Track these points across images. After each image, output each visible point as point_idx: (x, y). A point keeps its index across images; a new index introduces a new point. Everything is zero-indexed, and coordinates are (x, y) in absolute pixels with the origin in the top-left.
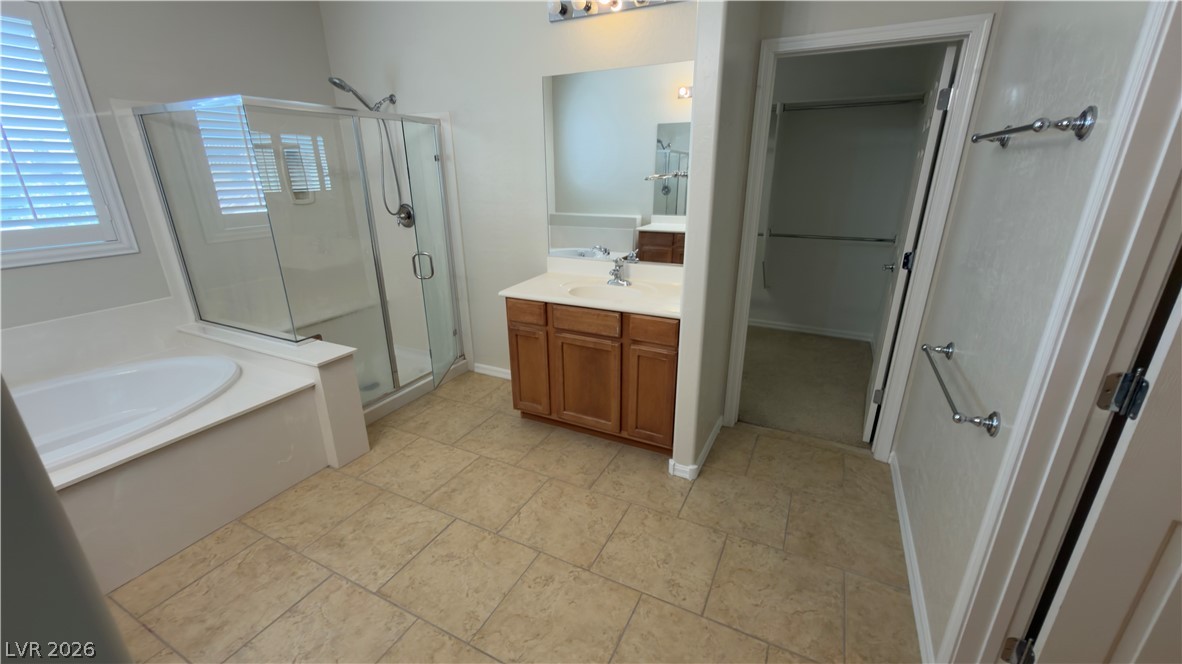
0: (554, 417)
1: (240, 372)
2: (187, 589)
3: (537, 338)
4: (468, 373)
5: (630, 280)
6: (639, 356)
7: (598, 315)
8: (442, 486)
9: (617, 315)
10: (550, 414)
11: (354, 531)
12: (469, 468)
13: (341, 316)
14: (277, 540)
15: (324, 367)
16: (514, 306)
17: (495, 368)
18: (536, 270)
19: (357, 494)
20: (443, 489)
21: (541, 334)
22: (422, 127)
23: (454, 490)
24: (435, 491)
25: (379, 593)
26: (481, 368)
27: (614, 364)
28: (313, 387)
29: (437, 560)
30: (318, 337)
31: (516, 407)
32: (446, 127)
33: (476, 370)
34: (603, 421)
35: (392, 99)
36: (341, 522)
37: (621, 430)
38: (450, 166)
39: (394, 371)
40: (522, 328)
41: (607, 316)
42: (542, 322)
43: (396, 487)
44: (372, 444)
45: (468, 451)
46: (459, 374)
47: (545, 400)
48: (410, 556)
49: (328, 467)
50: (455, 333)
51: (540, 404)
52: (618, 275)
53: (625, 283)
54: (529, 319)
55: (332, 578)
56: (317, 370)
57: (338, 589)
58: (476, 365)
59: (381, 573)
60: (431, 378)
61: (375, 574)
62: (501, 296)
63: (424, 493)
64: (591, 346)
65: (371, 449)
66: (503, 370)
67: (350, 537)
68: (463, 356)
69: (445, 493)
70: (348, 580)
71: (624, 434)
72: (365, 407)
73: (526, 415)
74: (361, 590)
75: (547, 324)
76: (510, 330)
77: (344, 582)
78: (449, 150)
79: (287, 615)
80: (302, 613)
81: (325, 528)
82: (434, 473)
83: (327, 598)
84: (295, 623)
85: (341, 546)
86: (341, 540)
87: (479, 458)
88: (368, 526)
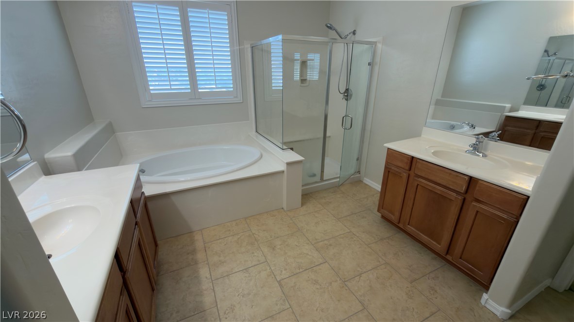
0: (401, 225)
1: (261, 156)
2: (220, 240)
3: (401, 177)
4: (359, 182)
5: (486, 153)
6: (477, 212)
7: (450, 174)
8: (326, 240)
9: (467, 178)
10: (399, 223)
11: (281, 245)
12: (342, 236)
13: (304, 140)
14: (253, 234)
15: (289, 164)
16: (391, 153)
17: (374, 183)
18: (414, 134)
19: (288, 226)
20: (326, 242)
21: (405, 175)
22: (366, 46)
23: (330, 245)
24: (321, 241)
25: (279, 282)
26: (367, 181)
27: (454, 210)
28: (283, 172)
29: (309, 280)
30: (292, 149)
31: (378, 211)
32: (379, 46)
33: (364, 181)
34: (434, 243)
35: (354, 33)
36: (278, 237)
37: (447, 253)
38: (376, 69)
39: (322, 171)
40: (393, 168)
41: (457, 176)
42: (407, 168)
43: (305, 230)
44: (303, 204)
45: (345, 226)
46: (355, 181)
47: (397, 214)
48: (298, 271)
49: (283, 208)
50: (358, 159)
51: (394, 216)
52: (476, 148)
53: (481, 155)
54: (400, 164)
55: (265, 263)
56: (286, 165)
57: (265, 270)
58: (365, 178)
59: (284, 272)
60: (338, 180)
61: (281, 271)
62: (386, 147)
63: (316, 239)
64: (439, 192)
65: (302, 206)
66: (378, 185)
67: (279, 247)
68: (359, 172)
69: (326, 244)
70: (270, 268)
71: (449, 257)
72: (303, 186)
73: (383, 217)
74: (273, 276)
75: (410, 169)
76: (386, 168)
77: (269, 268)
78: (378, 59)
79: (245, 271)
80: (250, 274)
81: (271, 237)
82: (325, 231)
83: (260, 272)
84: (246, 277)
85: (274, 249)
86: (275, 247)
87: (349, 232)
88: (286, 245)
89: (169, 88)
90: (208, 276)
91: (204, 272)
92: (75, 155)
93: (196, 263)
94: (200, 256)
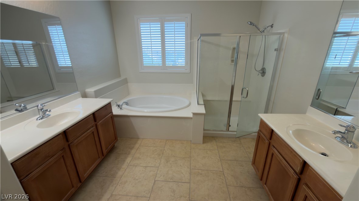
1: (189, 105)
2: (147, 147)
3: (265, 143)
6: (306, 196)
8: (201, 170)
11: (173, 161)
12: (214, 171)
14: (164, 150)
15: (194, 114)
19: (186, 153)
20: (200, 171)
23: (201, 174)
24: (197, 169)
25: (155, 181)
28: (191, 118)
29: (171, 188)
30: (205, 105)
31: (252, 164)
35: (272, 26)
36: (175, 157)
38: (282, 53)
40: (262, 135)
43: (193, 159)
45: (222, 166)
47: (260, 172)
48: (170, 180)
49: (191, 141)
55: (157, 168)
56: (192, 114)
57: (154, 172)
61: (161, 176)
63: (195, 167)
67: (171, 162)
69: (198, 172)
72: (204, 130)
74: (155, 177)
77: (156, 171)
78: (284, 46)
79: (145, 167)
80: (146, 170)
81: (171, 155)
82: (205, 164)
83: (151, 171)
84: (143, 170)
85: (167, 162)
86: (169, 161)
87: (221, 171)
88: (176, 163)
89: (152, 63)
90: (129, 162)
91: (128, 160)
92: (95, 92)
93: (129, 153)
94: (133, 151)
